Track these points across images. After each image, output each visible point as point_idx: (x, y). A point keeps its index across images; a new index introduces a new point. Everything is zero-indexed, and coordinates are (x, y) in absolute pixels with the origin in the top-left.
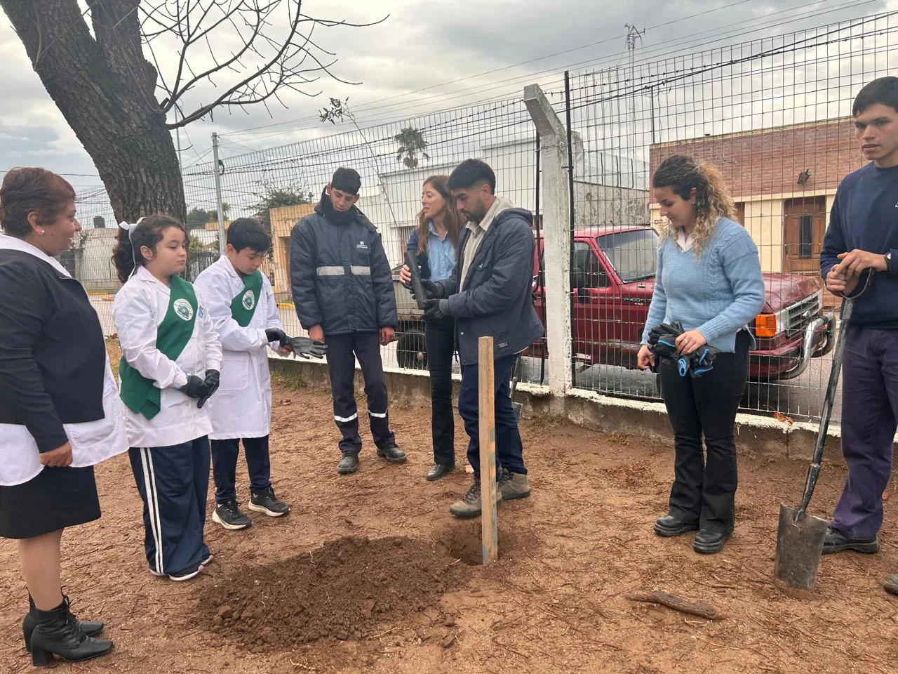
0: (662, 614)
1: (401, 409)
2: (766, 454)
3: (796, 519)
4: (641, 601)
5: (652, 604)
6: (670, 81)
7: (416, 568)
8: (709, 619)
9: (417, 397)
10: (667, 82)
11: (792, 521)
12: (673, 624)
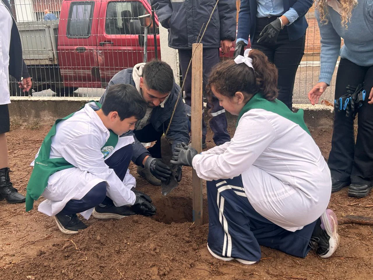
0: (358, 230)
1: (32, 129)
2: (320, 128)
5: (349, 225)
7: (169, 235)
9: (45, 118)
12: (370, 235)
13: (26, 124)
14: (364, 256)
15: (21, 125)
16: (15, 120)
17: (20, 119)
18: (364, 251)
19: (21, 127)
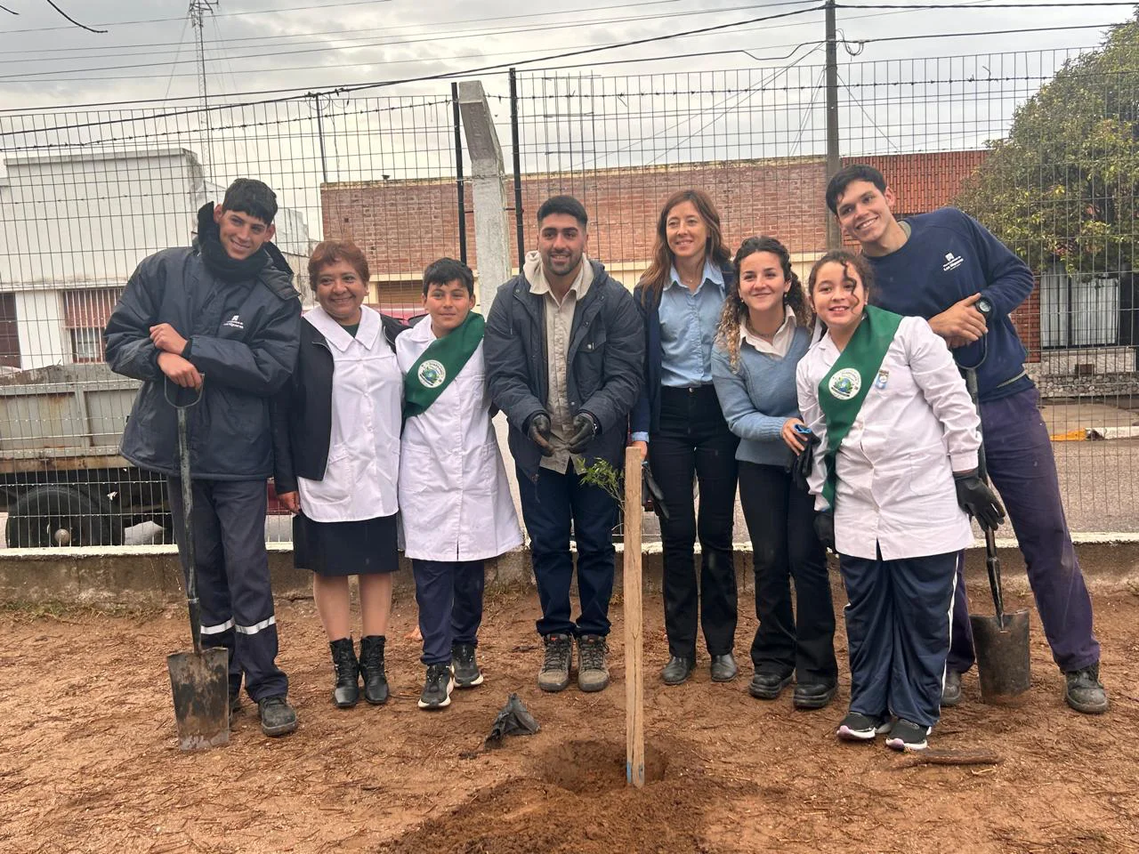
3: (1003, 625)
4: (908, 768)
5: (922, 766)
6: (348, 90)
8: (994, 764)
10: (343, 90)
11: (999, 629)
12: (963, 781)
13: (175, 606)
14: (963, 817)
15: (164, 610)
16: (150, 599)
17: (163, 595)
18: (959, 809)
19: (165, 613)
